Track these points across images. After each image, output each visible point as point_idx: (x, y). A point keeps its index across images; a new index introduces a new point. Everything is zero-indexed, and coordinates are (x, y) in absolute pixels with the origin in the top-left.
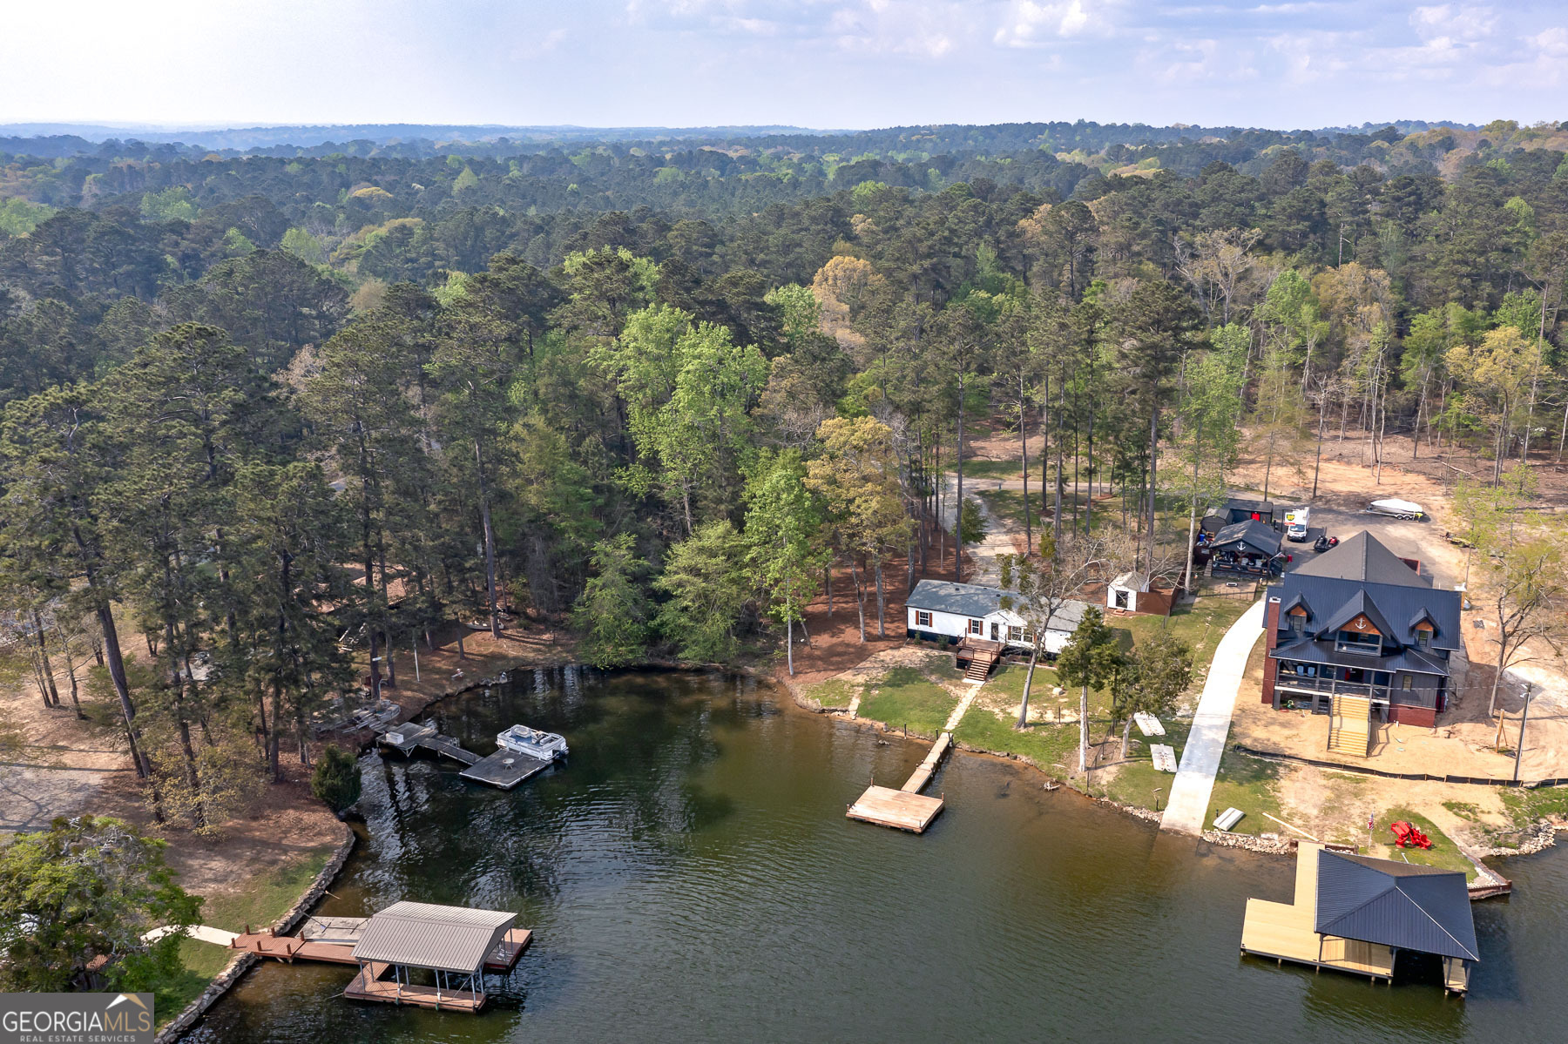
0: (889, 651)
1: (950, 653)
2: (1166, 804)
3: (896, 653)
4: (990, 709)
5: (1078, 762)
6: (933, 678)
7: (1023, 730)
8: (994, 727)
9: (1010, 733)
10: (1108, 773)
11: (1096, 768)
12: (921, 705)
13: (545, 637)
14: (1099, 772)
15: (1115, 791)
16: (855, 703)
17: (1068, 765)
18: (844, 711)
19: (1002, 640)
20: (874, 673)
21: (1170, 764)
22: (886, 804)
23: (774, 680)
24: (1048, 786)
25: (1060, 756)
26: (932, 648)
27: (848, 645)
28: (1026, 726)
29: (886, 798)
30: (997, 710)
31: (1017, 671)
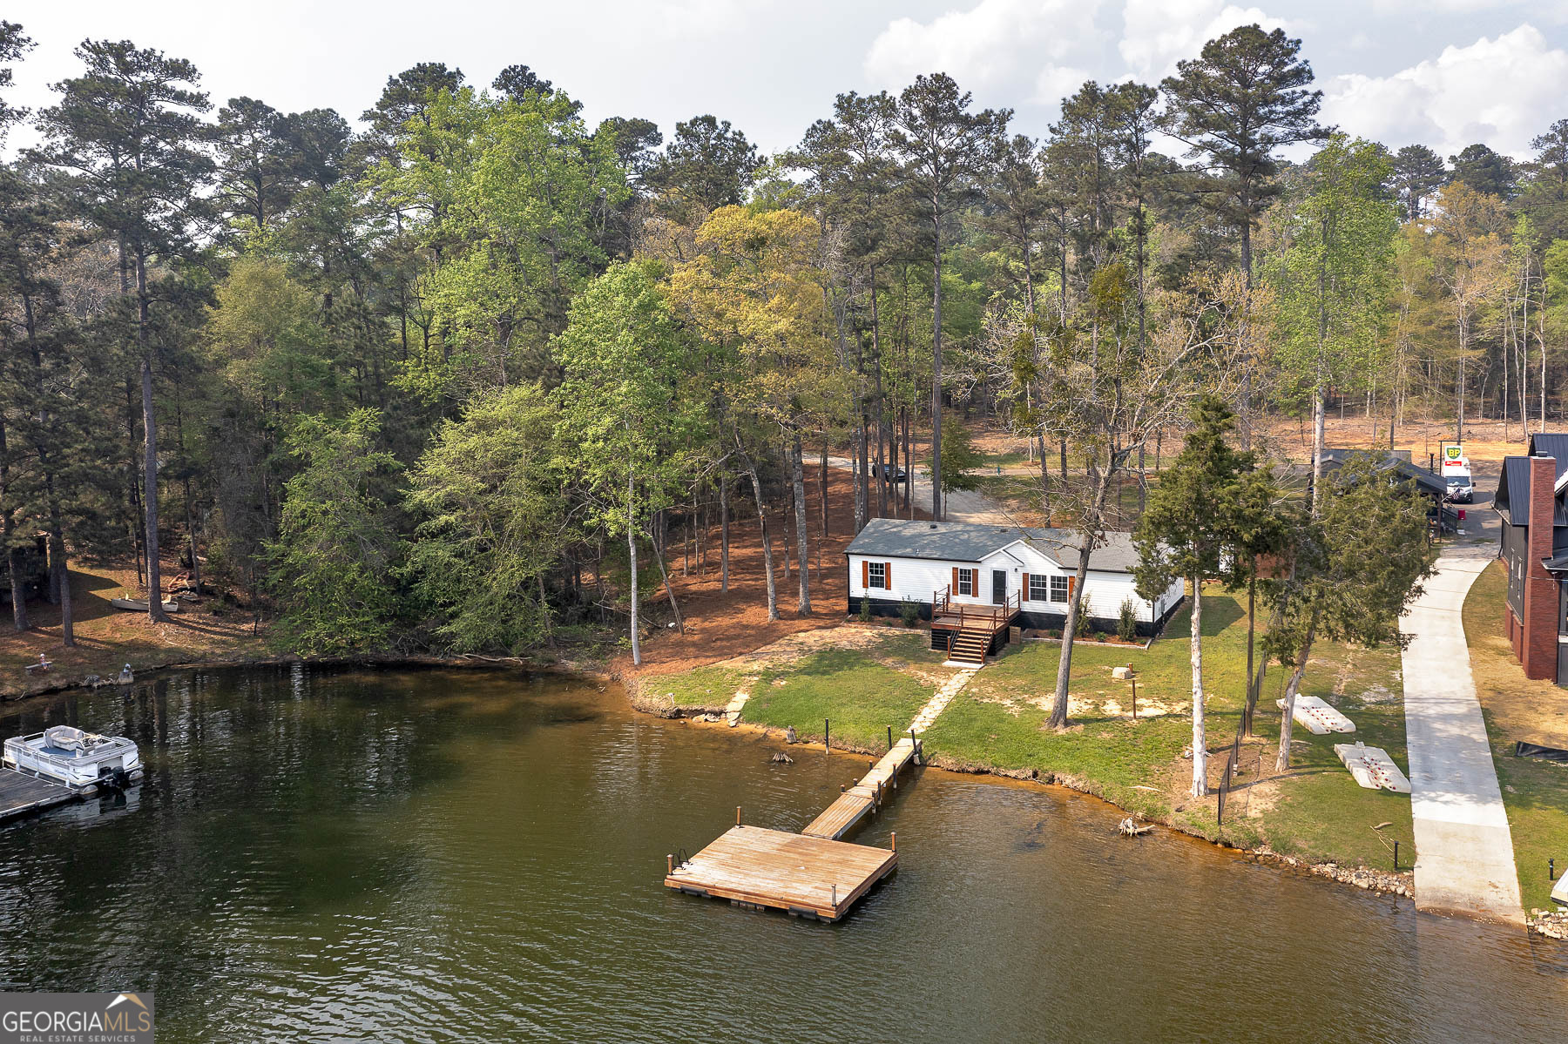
0: (817, 632)
1: (919, 632)
2: (1413, 856)
3: (826, 633)
4: (997, 699)
5: (1188, 783)
6: (889, 661)
7: (1061, 731)
8: (1005, 727)
9: (1037, 736)
10: (1259, 795)
11: (1229, 790)
12: (862, 698)
13: (245, 627)
14: (1238, 796)
15: (1284, 830)
16: (740, 699)
17: (1167, 787)
18: (718, 714)
19: (1013, 603)
20: (784, 658)
21: (1389, 775)
22: (764, 860)
23: (606, 677)
24: (1128, 825)
25: (1145, 772)
26: (890, 625)
27: (746, 627)
28: (1067, 723)
29: (766, 848)
30: (1008, 702)
31: (1041, 650)
